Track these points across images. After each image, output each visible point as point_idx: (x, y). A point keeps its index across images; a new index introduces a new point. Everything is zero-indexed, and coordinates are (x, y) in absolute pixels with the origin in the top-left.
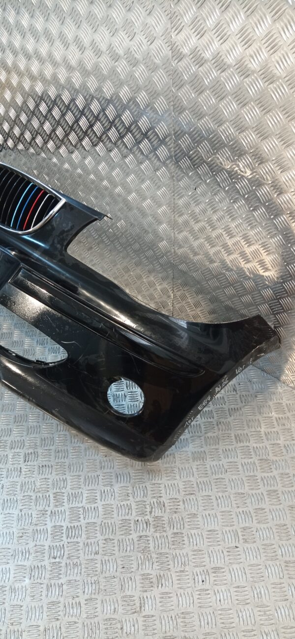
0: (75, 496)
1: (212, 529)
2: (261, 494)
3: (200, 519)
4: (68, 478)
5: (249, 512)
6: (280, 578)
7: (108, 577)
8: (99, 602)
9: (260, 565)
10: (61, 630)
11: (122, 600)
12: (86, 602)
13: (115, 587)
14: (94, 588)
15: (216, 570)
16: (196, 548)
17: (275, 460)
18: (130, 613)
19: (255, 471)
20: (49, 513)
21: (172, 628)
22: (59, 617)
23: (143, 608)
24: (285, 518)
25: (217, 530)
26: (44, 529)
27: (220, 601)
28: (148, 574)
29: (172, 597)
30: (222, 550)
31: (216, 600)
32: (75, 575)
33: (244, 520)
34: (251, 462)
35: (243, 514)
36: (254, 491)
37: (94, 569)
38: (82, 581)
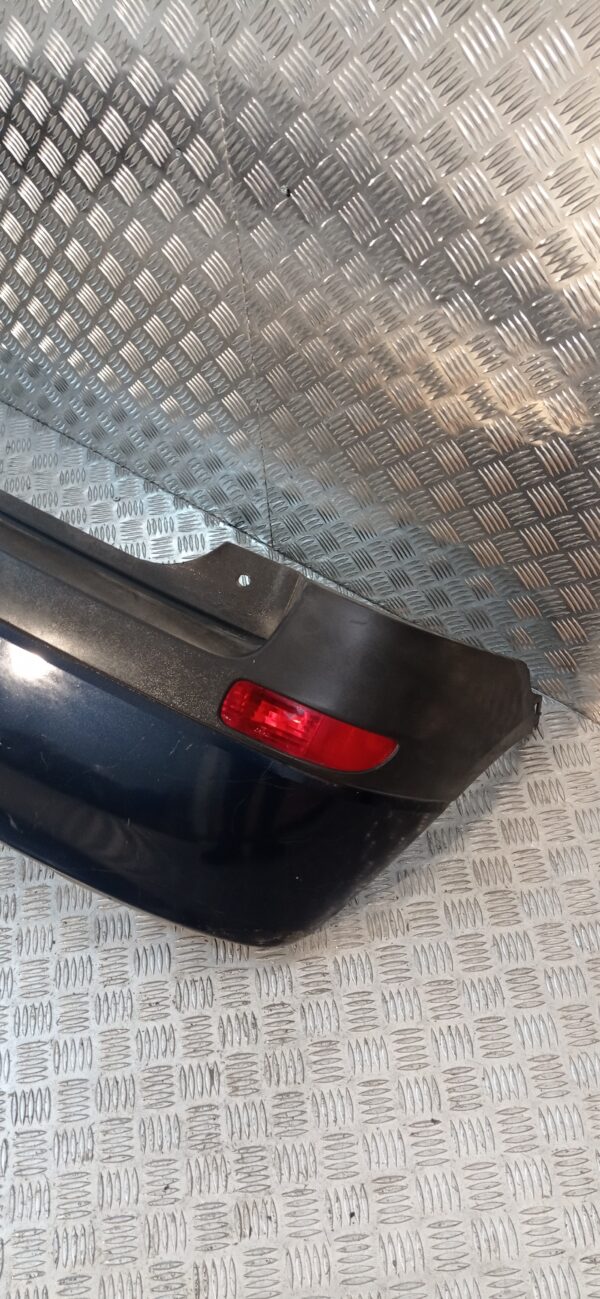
0: (33, 1013)
1: (374, 1078)
2: (492, 982)
3: (344, 1053)
4: (17, 968)
5: (465, 1027)
6: (543, 1196)
8: (94, 1283)
9: (495, 1164)
11: (152, 1275)
12: (62, 1287)
13: (135, 1243)
14: (82, 1247)
15: (385, 1183)
16: (333, 1129)
17: (526, 892)
19: (478, 923)
24: (553, 1039)
25: (387, 1081)
27: (395, 1263)
28: (217, 1204)
29: (275, 1260)
30: (399, 1131)
31: (386, 1262)
32: (34, 1217)
33: (451, 1052)
34: (468, 900)
35: (451, 1034)
36: (476, 973)
37: (81, 1199)
38: (53, 1232)
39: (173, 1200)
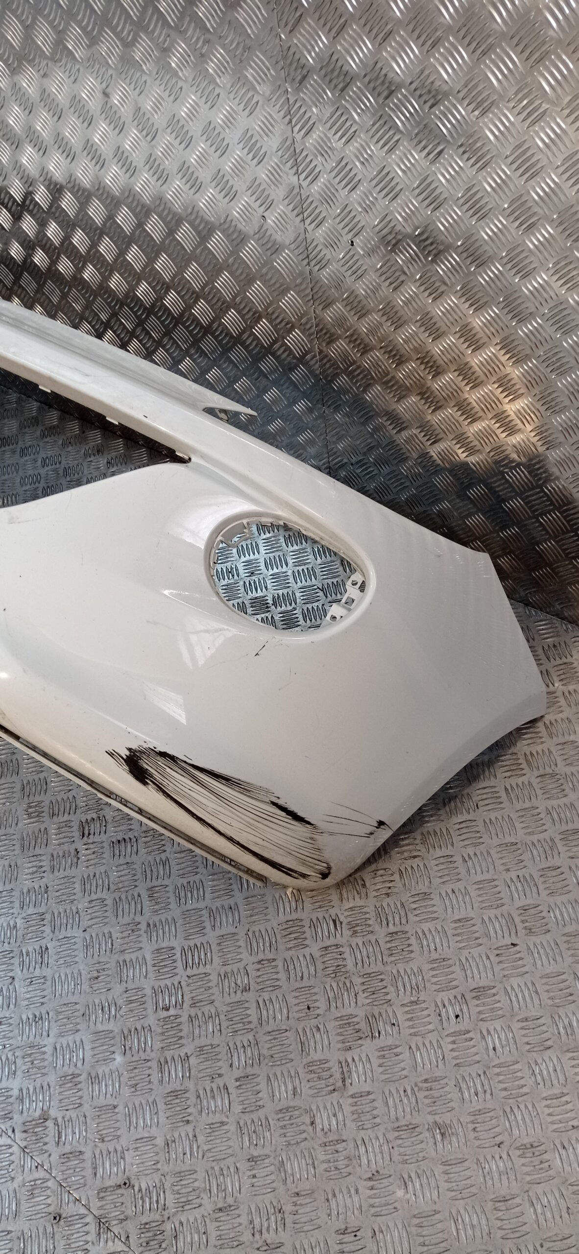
1: (462, 917)
2: (549, 841)
3: (436, 900)
4: (172, 856)
5: (531, 875)
7: (273, 1031)
8: (262, 1079)
9: (564, 973)
10: (196, 1140)
11: (306, 1070)
12: (238, 1083)
13: (290, 1049)
14: (249, 1054)
15: (480, 992)
16: (434, 956)
17: (569, 773)
18: (324, 1093)
19: (534, 799)
20: (143, 926)
21: (409, 1110)
22: (189, 1118)
23: (348, 1081)
25: (472, 919)
26: (137, 958)
27: (494, 1049)
28: (351, 1016)
29: (402, 1053)
30: (486, 954)
31: (487, 1048)
32: (210, 1036)
33: (522, 893)
34: (523, 783)
35: (520, 881)
36: (536, 836)
37: (245, 1020)
38: (226, 1046)
39: (316, 1016)
